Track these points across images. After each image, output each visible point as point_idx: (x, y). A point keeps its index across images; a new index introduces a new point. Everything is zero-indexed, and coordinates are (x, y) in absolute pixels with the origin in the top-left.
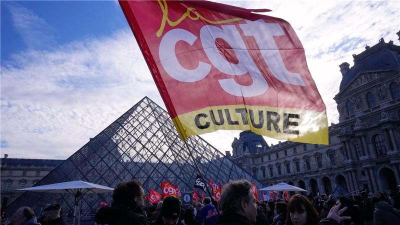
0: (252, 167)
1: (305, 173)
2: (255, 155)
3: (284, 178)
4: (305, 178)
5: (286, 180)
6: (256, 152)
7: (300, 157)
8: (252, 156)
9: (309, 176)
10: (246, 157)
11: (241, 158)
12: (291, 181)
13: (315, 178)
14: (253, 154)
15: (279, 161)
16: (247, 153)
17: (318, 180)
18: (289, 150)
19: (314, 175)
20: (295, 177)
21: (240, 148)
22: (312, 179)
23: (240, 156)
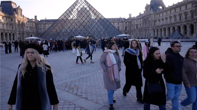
0: (154, 19)
1: (176, 23)
2: (156, 13)
3: (167, 25)
4: (176, 26)
5: (167, 26)
6: (157, 11)
7: (177, 14)
8: (154, 14)
9: (178, 24)
10: (151, 14)
11: (149, 15)
12: (169, 27)
13: (180, 26)
14: (155, 12)
15: (167, 16)
16: (152, 12)
17: (181, 26)
18: (173, 10)
19: (180, 24)
20: (171, 25)
21: (149, 9)
22: (179, 26)
23: (148, 14)
